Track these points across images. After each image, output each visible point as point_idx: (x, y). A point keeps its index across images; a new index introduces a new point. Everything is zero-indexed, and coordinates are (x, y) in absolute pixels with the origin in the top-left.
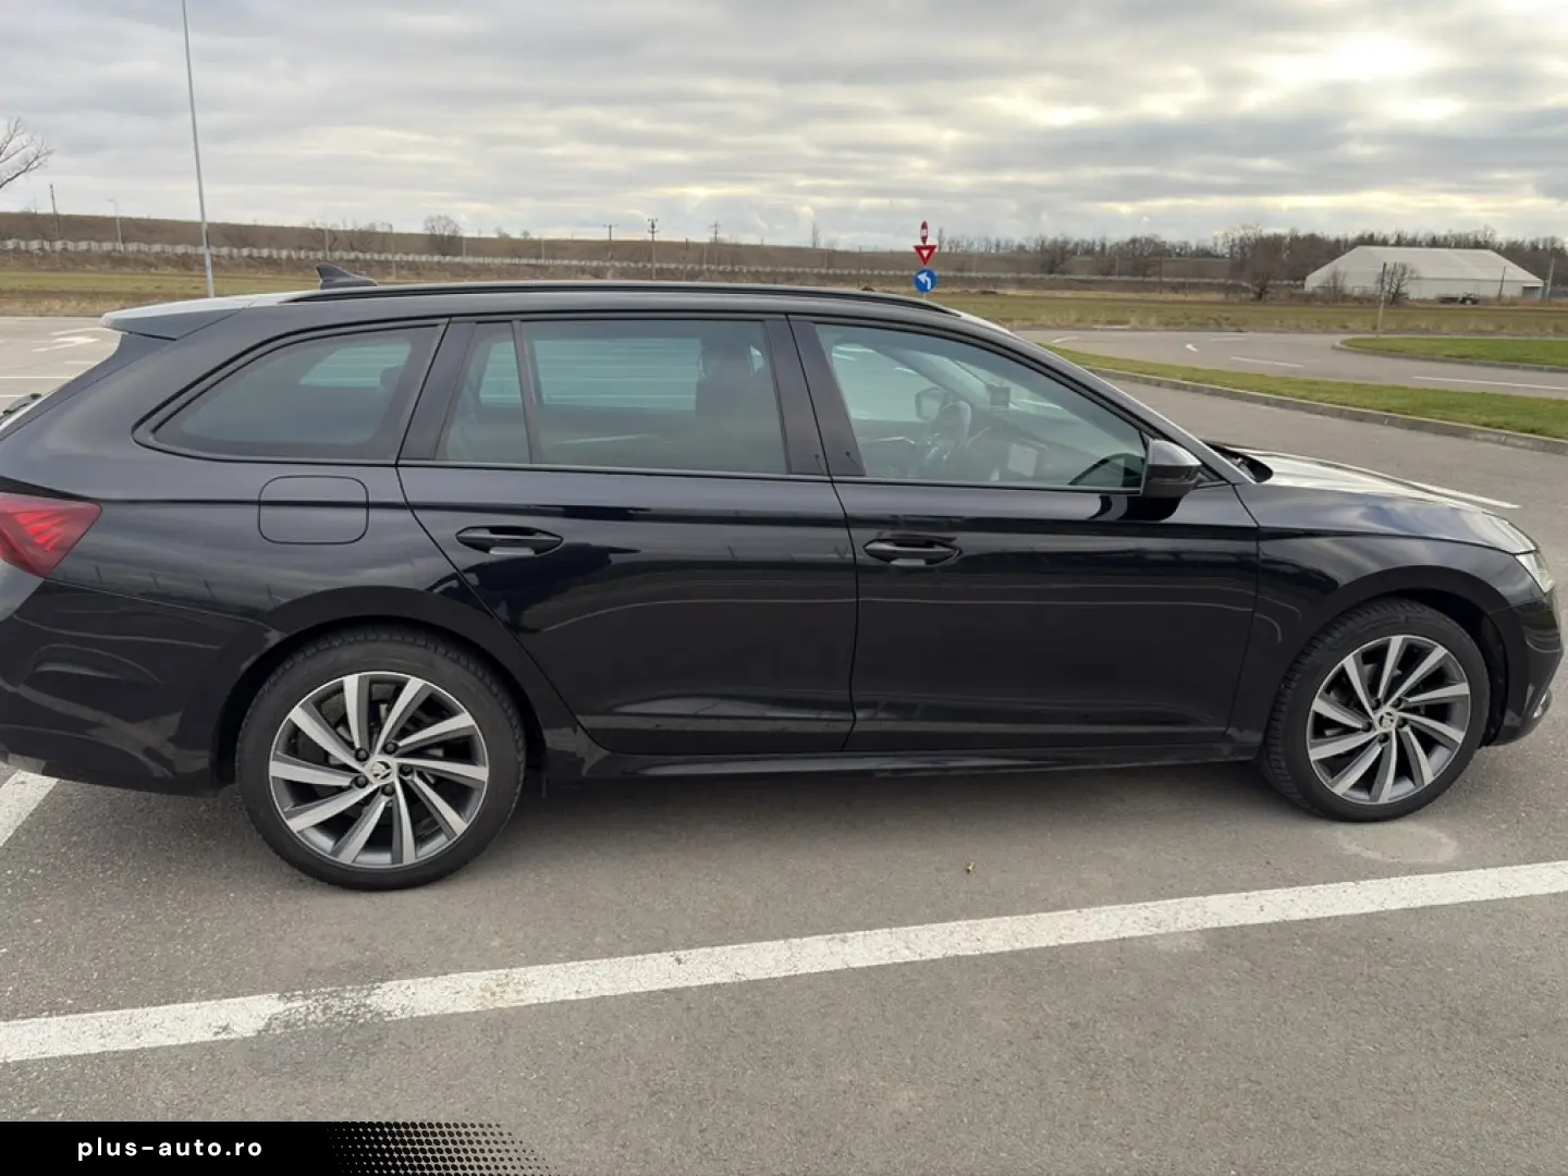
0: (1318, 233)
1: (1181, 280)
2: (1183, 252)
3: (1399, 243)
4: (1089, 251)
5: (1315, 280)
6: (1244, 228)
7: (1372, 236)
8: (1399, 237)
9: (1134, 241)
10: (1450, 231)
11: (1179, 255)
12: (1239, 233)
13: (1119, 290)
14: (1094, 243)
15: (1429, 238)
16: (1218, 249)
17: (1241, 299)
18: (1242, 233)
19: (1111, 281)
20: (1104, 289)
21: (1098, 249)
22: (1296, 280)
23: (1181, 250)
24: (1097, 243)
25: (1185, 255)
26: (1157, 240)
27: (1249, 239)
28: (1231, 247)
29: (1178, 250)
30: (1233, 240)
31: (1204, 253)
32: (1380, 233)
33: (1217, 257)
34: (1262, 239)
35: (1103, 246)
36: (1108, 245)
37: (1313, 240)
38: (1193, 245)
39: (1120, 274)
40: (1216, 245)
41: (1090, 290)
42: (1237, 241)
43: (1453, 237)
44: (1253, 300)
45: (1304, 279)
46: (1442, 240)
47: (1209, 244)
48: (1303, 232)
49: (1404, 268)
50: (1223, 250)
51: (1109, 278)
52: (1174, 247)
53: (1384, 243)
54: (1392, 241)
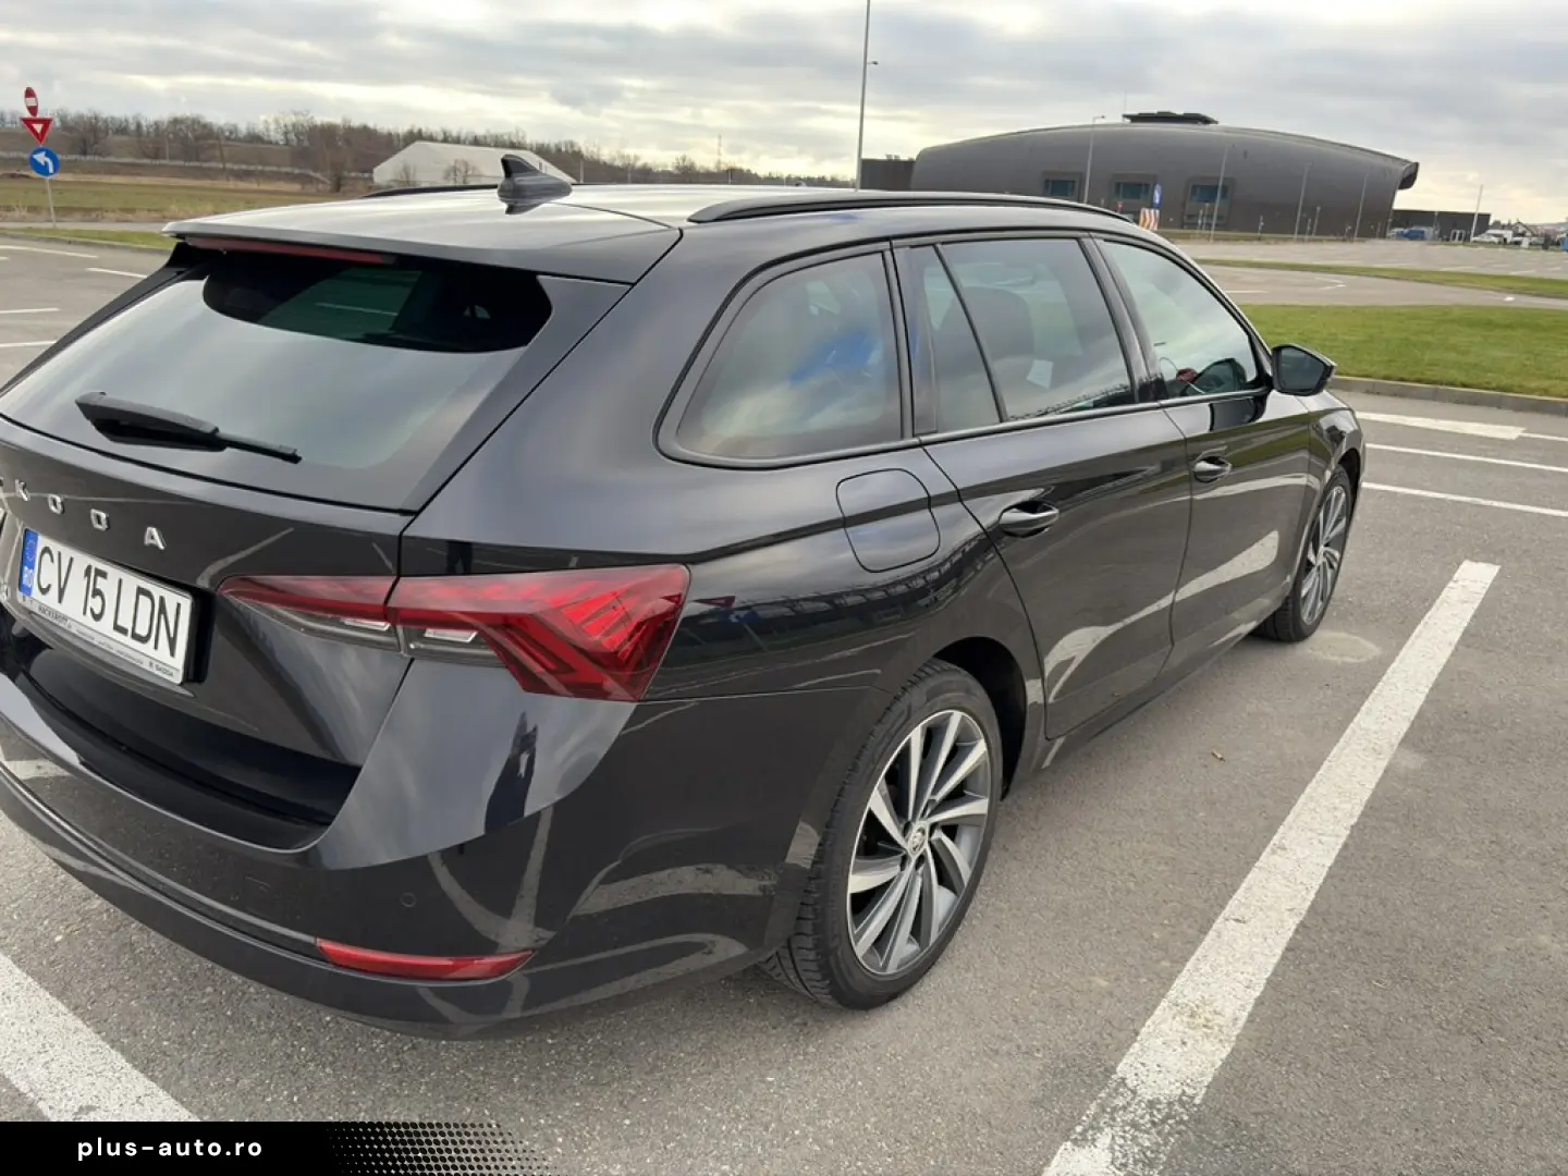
0: (371, 125)
1: (244, 167)
2: (233, 136)
3: (445, 140)
4: (122, 130)
5: (384, 173)
6: (296, 114)
7: (420, 131)
8: (445, 133)
9: (176, 121)
10: (488, 131)
11: (228, 139)
12: (291, 119)
13: (173, 176)
14: (126, 121)
15: (471, 138)
16: (272, 133)
17: (318, 191)
18: (293, 119)
19: (160, 165)
20: (158, 175)
21: (133, 127)
22: (366, 172)
23: (231, 133)
24: (131, 121)
25: (234, 140)
26: (202, 121)
27: (302, 125)
28: (286, 133)
29: (227, 134)
30: (285, 126)
31: (254, 138)
32: (427, 128)
33: (270, 143)
34: (315, 127)
35: (139, 126)
36: (144, 123)
37: (366, 133)
38: (243, 128)
39: (172, 158)
40: (268, 130)
41: (139, 175)
42: (290, 128)
43: (491, 136)
44: (331, 192)
45: (371, 172)
46: (482, 139)
47: (260, 128)
48: (356, 122)
49: (466, 164)
50: (276, 136)
51: (158, 162)
52: (221, 130)
53: (431, 139)
54: (441, 137)
